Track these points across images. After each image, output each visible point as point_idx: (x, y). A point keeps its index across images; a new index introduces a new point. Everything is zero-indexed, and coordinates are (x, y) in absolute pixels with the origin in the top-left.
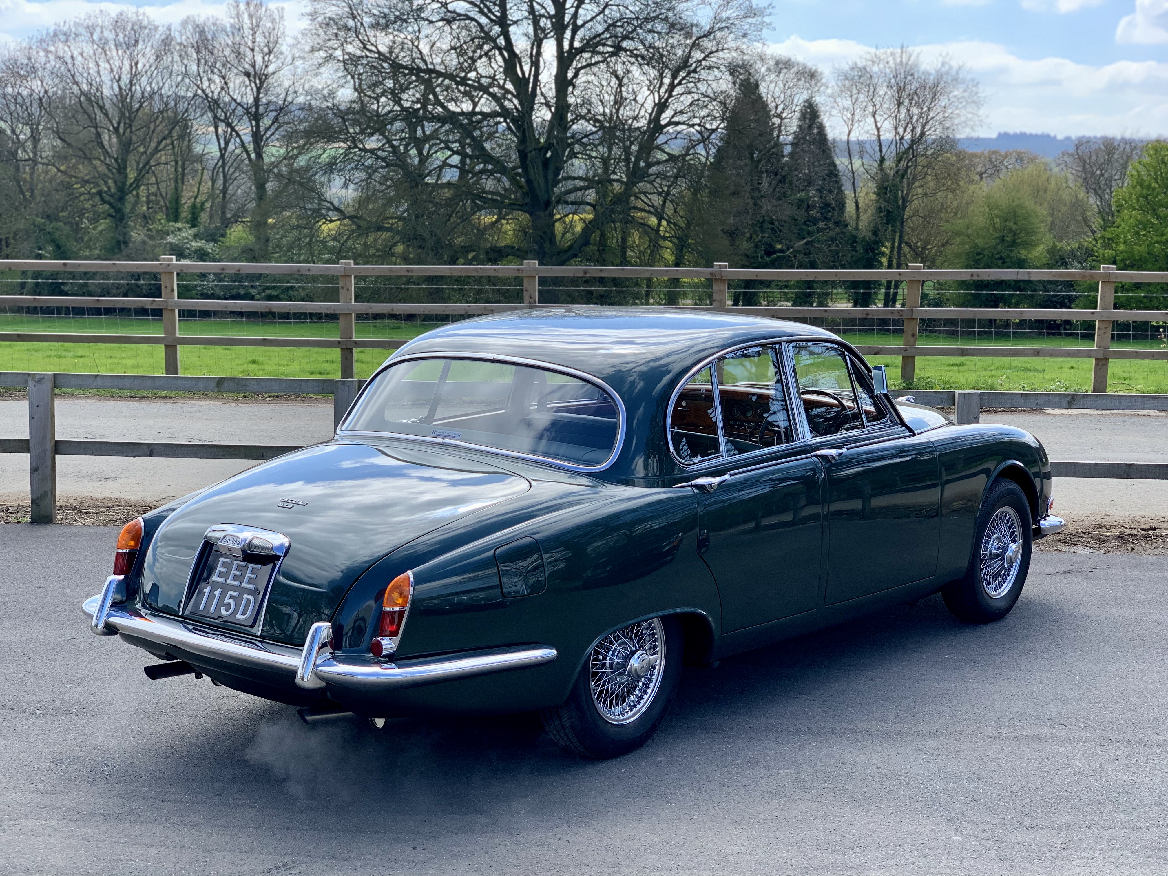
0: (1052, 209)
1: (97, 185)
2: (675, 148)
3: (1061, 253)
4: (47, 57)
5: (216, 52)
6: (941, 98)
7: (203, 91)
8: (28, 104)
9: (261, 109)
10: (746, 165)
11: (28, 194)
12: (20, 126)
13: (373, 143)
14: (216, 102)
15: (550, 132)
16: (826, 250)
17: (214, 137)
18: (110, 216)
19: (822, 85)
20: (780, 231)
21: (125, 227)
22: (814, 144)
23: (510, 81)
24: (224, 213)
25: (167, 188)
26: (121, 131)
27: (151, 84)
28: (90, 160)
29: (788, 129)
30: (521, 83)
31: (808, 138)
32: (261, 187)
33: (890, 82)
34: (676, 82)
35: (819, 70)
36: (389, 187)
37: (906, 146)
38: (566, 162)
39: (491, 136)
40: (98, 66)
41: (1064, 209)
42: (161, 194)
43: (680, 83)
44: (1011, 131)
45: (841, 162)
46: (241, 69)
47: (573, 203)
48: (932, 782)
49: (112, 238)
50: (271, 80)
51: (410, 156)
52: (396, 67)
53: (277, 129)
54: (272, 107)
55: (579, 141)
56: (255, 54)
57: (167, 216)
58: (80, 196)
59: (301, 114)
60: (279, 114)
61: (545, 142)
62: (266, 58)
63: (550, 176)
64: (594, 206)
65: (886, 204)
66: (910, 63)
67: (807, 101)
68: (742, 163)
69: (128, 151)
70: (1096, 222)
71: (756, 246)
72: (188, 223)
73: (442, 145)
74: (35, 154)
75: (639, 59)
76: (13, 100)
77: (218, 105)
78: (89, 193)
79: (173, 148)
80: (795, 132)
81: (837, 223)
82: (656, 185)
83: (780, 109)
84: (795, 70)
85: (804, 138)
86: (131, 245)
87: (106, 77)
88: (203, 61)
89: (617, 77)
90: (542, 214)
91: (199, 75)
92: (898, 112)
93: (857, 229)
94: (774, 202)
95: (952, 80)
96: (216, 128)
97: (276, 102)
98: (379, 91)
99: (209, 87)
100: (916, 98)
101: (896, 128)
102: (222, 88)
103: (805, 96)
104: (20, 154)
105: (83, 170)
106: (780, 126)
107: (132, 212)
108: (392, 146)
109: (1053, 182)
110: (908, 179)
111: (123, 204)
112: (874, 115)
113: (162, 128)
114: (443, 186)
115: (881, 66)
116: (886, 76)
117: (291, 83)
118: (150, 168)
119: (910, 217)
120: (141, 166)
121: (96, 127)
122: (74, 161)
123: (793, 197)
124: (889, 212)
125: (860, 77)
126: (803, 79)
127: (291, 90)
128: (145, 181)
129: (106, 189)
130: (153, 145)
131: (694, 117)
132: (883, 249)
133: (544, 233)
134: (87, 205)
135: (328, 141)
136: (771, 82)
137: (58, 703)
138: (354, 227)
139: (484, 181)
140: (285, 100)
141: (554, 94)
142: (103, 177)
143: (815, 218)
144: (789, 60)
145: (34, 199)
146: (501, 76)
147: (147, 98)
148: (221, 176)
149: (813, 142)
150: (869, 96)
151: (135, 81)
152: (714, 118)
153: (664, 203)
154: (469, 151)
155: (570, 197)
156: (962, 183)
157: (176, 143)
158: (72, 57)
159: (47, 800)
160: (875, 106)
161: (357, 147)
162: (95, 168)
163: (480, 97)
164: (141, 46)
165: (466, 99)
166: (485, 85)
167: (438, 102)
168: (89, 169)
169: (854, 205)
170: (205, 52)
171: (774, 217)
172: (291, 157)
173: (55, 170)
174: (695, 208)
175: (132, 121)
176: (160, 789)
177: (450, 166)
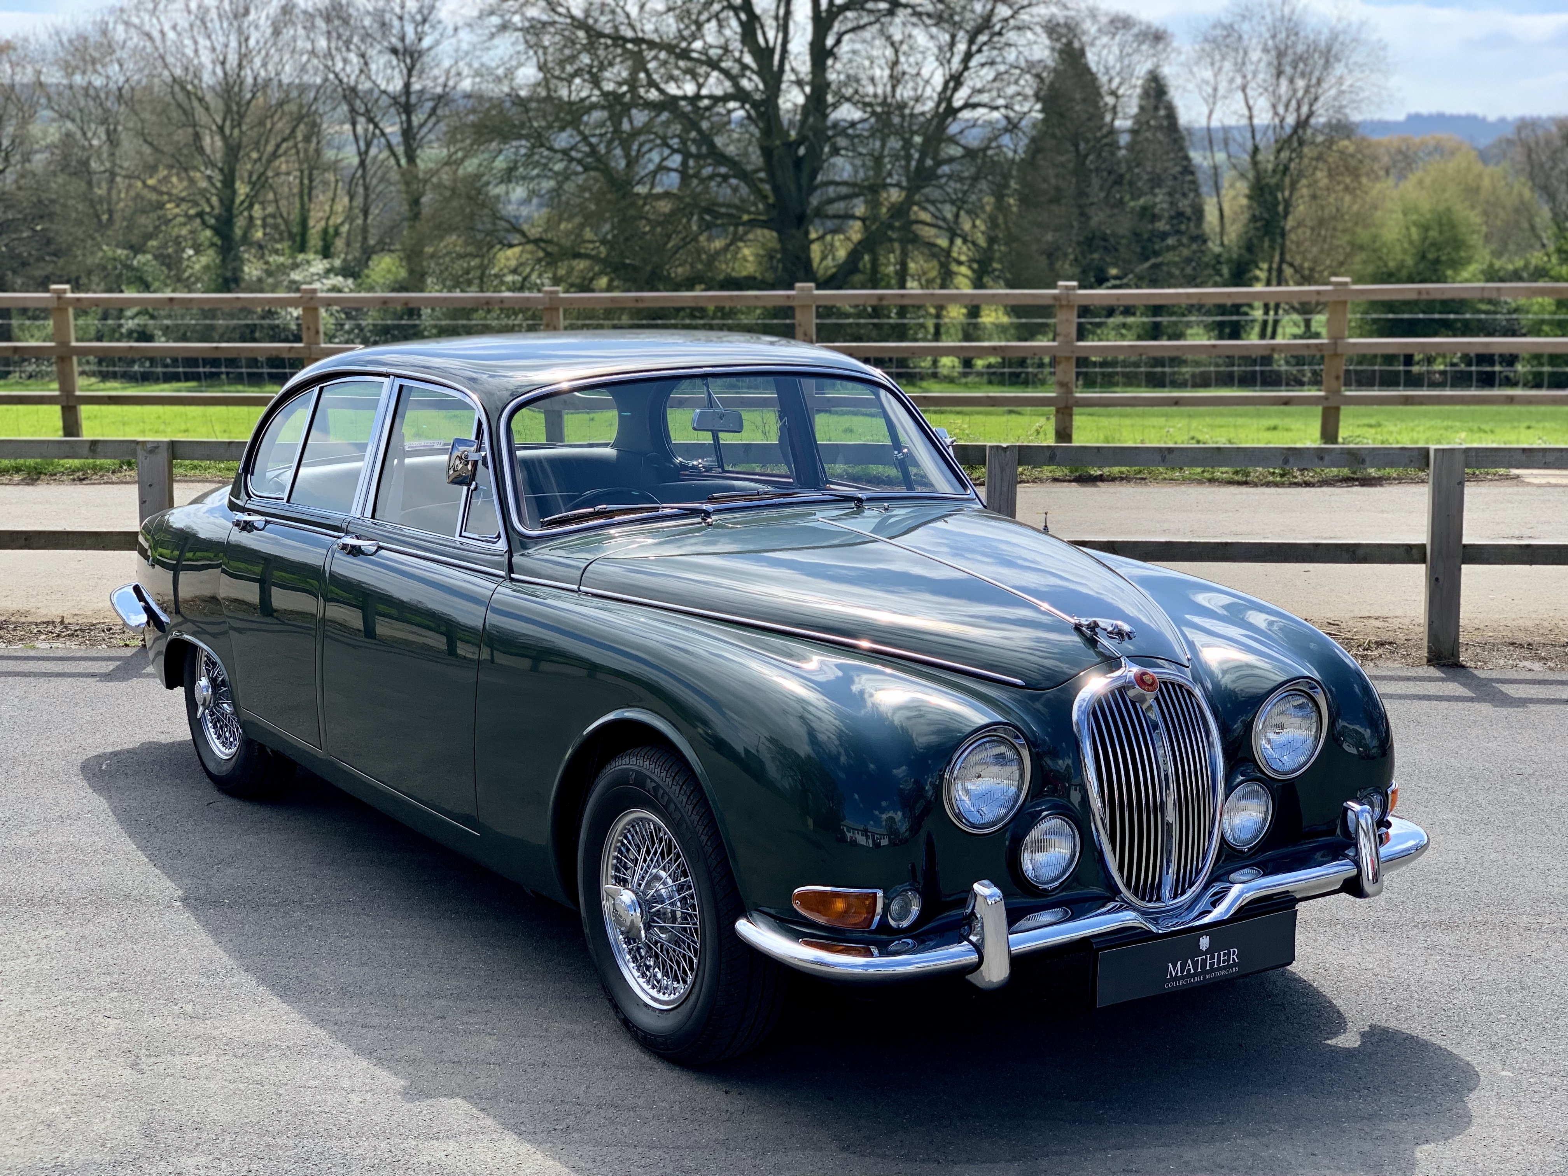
0: (1488, 216)
1: (196, 204)
2: (973, 139)
3: (1500, 274)
4: (127, 32)
5: (352, 21)
6: (1336, 65)
7: (337, 76)
8: (103, 97)
9: (413, 99)
10: (1069, 161)
11: (105, 217)
12: (93, 126)
13: (563, 139)
14: (353, 90)
15: (803, 123)
16: (1180, 276)
17: (352, 138)
18: (214, 244)
19: (1173, 50)
20: (1116, 250)
21: (235, 261)
22: (1161, 131)
23: (749, 51)
24: (365, 239)
25: (290, 208)
26: (227, 131)
27: (266, 65)
28: (186, 170)
29: (1127, 110)
30: (763, 55)
31: (1152, 123)
32: (415, 203)
33: (1266, 44)
34: (974, 48)
35: (1170, 30)
36: (588, 200)
37: (1288, 130)
38: (825, 160)
39: (721, 127)
40: (196, 43)
41: (1502, 214)
42: (281, 216)
43: (979, 51)
45: (1196, 156)
46: (386, 44)
47: (836, 217)
48: (1456, 994)
49: (218, 274)
50: (426, 59)
51: (615, 157)
52: (594, 34)
53: (435, 125)
54: (428, 96)
55: (842, 133)
56: (405, 23)
57: (291, 244)
58: (174, 218)
59: (470, 103)
60: (437, 105)
61: (797, 135)
62: (419, 29)
63: (804, 181)
64: (863, 220)
65: (1261, 210)
66: (1294, 17)
67: (1151, 72)
68: (1064, 159)
69: (236, 158)
70: (1548, 232)
71: (1083, 272)
72: (318, 253)
73: (658, 141)
74: (112, 163)
75: (925, 18)
76: (82, 93)
77: (356, 94)
78: (186, 215)
79: (298, 153)
80: (1134, 116)
81: (1193, 239)
82: (949, 189)
83: (1114, 85)
84: (1134, 31)
85: (1148, 123)
86: (243, 284)
87: (206, 58)
88: (334, 35)
89: (893, 44)
90: (794, 231)
91: (330, 53)
92: (1278, 85)
93: (1222, 244)
94: (1108, 211)
95: (1351, 41)
96: (354, 124)
97: (433, 90)
98: (569, 69)
99: (344, 69)
100: (1301, 65)
101: (1274, 107)
102: (361, 71)
103: (1148, 65)
104: (94, 165)
105: (178, 184)
106: (1115, 107)
107: (244, 239)
108: (590, 145)
109: (1486, 180)
110: (1291, 175)
111: (231, 228)
112: (1244, 89)
113: (282, 125)
114: (659, 197)
115: (1254, 22)
116: (1260, 36)
117: (452, 62)
118: (267, 181)
119: (1294, 229)
120: (254, 177)
121: (194, 126)
122: (165, 172)
123: (1133, 204)
124: (1265, 221)
125: (1225, 37)
126: (1147, 42)
127: (453, 72)
128: (261, 199)
129: (208, 209)
130: (270, 148)
131: (999, 96)
132: (1258, 273)
133: (798, 258)
134: (184, 232)
135: (505, 139)
136: (1103, 47)
138: (540, 253)
139: (715, 189)
140: (445, 86)
141: (809, 68)
142: (203, 192)
143: (1163, 232)
144: (1129, 17)
145: (113, 224)
146: (736, 45)
147: (261, 86)
148: (361, 190)
149: (1160, 128)
150: (1236, 64)
151: (244, 63)
152: (1026, 98)
153: (957, 216)
154: (693, 149)
155: (832, 209)
156: (1364, 180)
157: (300, 145)
158: (163, 33)
159: (198, 1028)
160: (1244, 77)
161: (542, 145)
162: (192, 181)
163: (708, 75)
164: (252, 16)
165: (688, 77)
166: (715, 58)
167: (652, 84)
168: (185, 183)
169: (1216, 213)
170: (337, 22)
171: (1108, 232)
172: (455, 162)
173: (139, 184)
174: (1001, 220)
175: (242, 116)
176: (357, 1010)
177: (669, 170)
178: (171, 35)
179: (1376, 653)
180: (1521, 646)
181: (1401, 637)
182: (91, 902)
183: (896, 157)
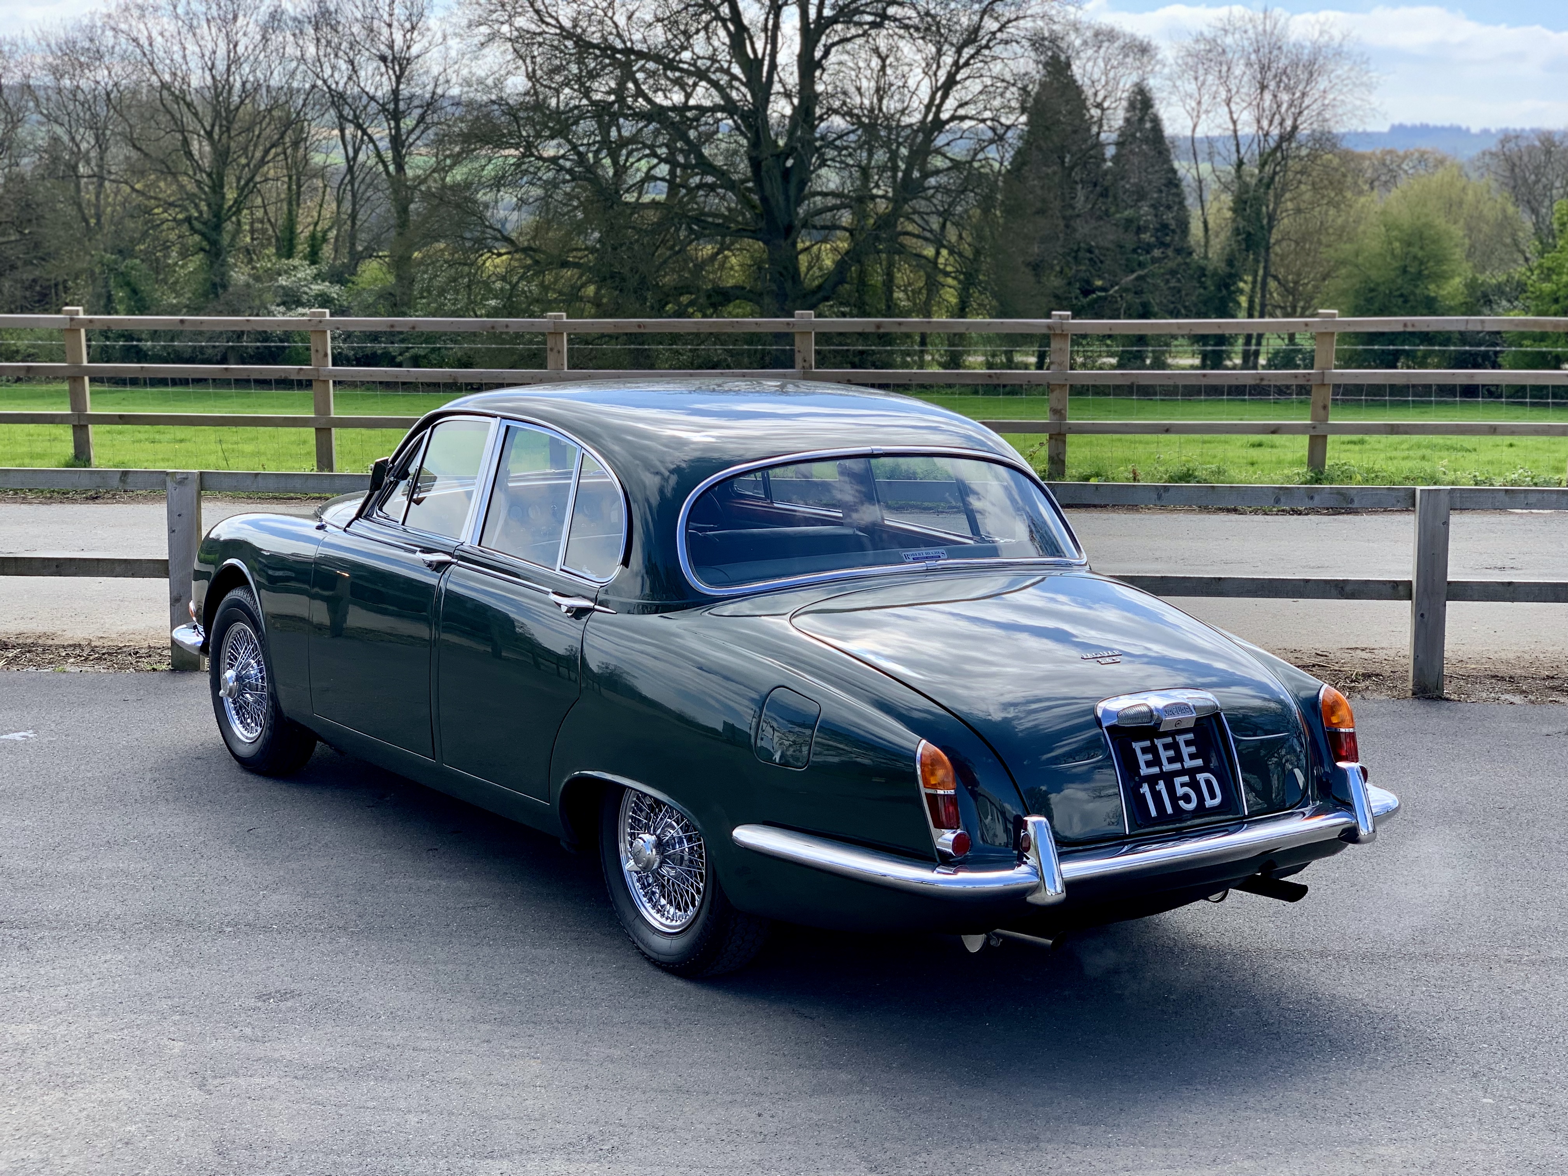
0: (1470, 229)
1: (185, 209)
2: (959, 151)
3: (1482, 289)
4: (115, 37)
5: (340, 28)
6: (1319, 79)
7: (325, 82)
8: (91, 101)
9: (402, 106)
10: (1055, 173)
11: (93, 221)
12: (82, 130)
13: (550, 149)
14: (342, 96)
15: (791, 133)
16: (1165, 288)
17: (340, 143)
18: (202, 249)
19: (1158, 62)
20: (1102, 262)
21: (222, 265)
22: (1147, 143)
23: (737, 62)
24: (353, 245)
25: (278, 213)
26: (216, 137)
27: (254, 71)
28: (174, 175)
29: (1112, 123)
30: (752, 66)
31: (1138, 135)
32: (403, 210)
33: (1249, 59)
34: (962, 61)
35: (1154, 43)
36: (576, 208)
37: (1272, 144)
38: (813, 172)
39: (709, 137)
40: (184, 49)
41: (1485, 228)
42: (269, 220)
43: (967, 64)
44: (1408, 123)
45: (1182, 166)
46: (374, 51)
47: (824, 228)
48: (1441, 1024)
49: (205, 280)
50: (413, 66)
51: (603, 166)
52: (583, 45)
53: (423, 132)
54: (416, 102)
55: (831, 144)
56: (394, 30)
57: (278, 249)
58: (162, 223)
59: (459, 111)
60: (426, 111)
61: (786, 145)
62: (408, 36)
63: (792, 192)
64: (851, 232)
65: (1245, 223)
66: (1276, 32)
67: (1137, 85)
68: (1050, 171)
69: (225, 164)
70: (1531, 246)
71: (1069, 284)
72: (305, 259)
73: (647, 152)
74: (101, 167)
75: (912, 30)
76: (71, 96)
77: (345, 100)
78: (175, 220)
79: (286, 159)
80: (1120, 128)
81: (1178, 251)
82: (935, 201)
83: (1099, 99)
84: (1119, 43)
85: (1133, 135)
86: (231, 289)
87: (194, 63)
88: (323, 41)
89: (879, 56)
90: (782, 242)
91: (319, 60)
92: (1261, 99)
93: (1206, 257)
94: (1093, 223)
95: (1334, 55)
96: (342, 131)
97: (422, 97)
98: (558, 78)
99: (332, 76)
100: (1285, 79)
101: (1259, 122)
102: (350, 78)
103: (1134, 78)
104: (82, 169)
105: (166, 189)
106: (1101, 119)
107: (232, 244)
108: (579, 154)
109: (1470, 192)
110: (1276, 189)
111: (220, 233)
112: (1228, 102)
113: (271, 132)
114: (646, 206)
115: (1237, 36)
116: (1243, 51)
117: (442, 69)
118: (255, 186)
119: (1278, 242)
120: (242, 182)
121: (182, 132)
122: (153, 177)
123: (1118, 216)
124: (1249, 234)
125: (1210, 51)
126: (1131, 55)
127: (442, 79)
128: (248, 204)
129: (196, 214)
130: (258, 154)
131: (985, 109)
132: (1241, 285)
133: (786, 268)
134: (173, 236)
135: (495, 147)
136: (1089, 59)
137: (250, 917)
138: (529, 262)
139: (702, 199)
140: (434, 93)
141: (797, 80)
142: (191, 197)
143: (1148, 244)
144: (1112, 30)
145: (101, 228)
146: (724, 56)
147: (250, 92)
148: (349, 196)
149: (1146, 140)
150: (1220, 77)
151: (233, 69)
152: (1012, 110)
153: (943, 226)
154: (681, 159)
155: (818, 221)
156: (1349, 194)
157: (289, 151)
158: (150, 38)
159: (259, 1050)
160: (1229, 91)
161: (532, 155)
162: (182, 187)
163: (695, 85)
164: (241, 21)
165: (676, 88)
166: (703, 68)
167: (640, 93)
168: (174, 187)
169: (1201, 225)
170: (326, 29)
171: (1093, 244)
172: (443, 169)
173: (128, 189)
174: (987, 232)
175: (230, 122)
176: (408, 1034)
177: (656, 179)
178: (159, 39)
179: (1362, 685)
180: (1503, 679)
181: (1387, 670)
182: (145, 927)
183: (882, 169)
